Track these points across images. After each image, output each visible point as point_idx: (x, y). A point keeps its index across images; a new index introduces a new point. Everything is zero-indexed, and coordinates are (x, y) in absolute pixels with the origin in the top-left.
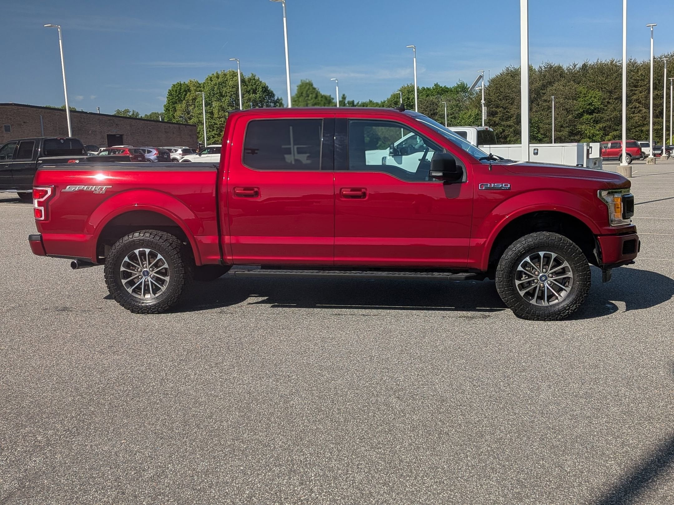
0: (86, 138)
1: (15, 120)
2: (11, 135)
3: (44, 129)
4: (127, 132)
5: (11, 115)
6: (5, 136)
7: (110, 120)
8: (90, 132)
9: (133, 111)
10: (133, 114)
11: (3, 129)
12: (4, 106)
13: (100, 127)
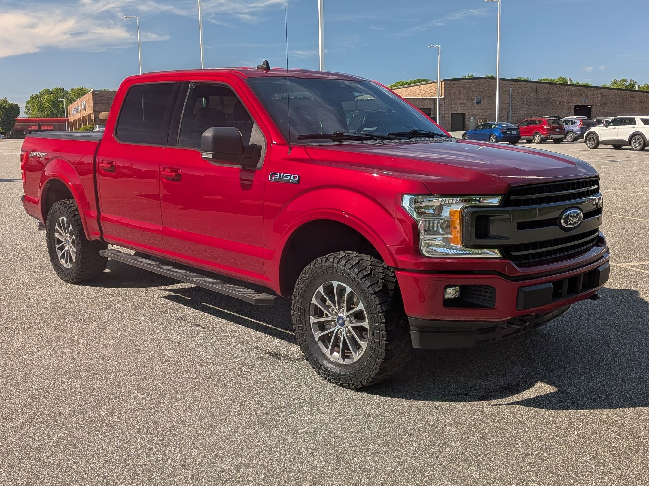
0: (553, 109)
1: (486, 93)
2: (481, 107)
3: (512, 100)
4: (596, 103)
5: (483, 88)
6: (475, 107)
7: (580, 90)
8: (557, 103)
9: (631, 80)
10: (631, 84)
11: (475, 101)
12: (478, 80)
13: (569, 98)
